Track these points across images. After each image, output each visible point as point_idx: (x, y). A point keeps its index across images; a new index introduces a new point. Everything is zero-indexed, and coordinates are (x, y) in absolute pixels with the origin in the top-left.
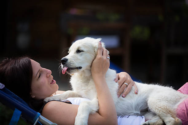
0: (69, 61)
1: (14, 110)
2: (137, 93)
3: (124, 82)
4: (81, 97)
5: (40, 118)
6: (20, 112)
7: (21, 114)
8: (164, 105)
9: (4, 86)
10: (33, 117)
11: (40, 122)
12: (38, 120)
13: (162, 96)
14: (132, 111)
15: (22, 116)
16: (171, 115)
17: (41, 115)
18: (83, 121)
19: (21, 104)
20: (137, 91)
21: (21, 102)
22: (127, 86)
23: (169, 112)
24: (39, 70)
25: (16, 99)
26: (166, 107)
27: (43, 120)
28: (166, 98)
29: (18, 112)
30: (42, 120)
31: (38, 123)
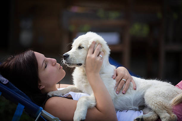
0: (70, 57)
1: (17, 104)
2: (135, 89)
3: (122, 79)
4: (82, 92)
5: (42, 113)
6: (23, 107)
7: (24, 109)
8: (160, 101)
9: (8, 81)
10: (36, 111)
11: (42, 116)
12: (41, 115)
13: (159, 92)
14: (130, 107)
15: (25, 111)
16: (167, 110)
17: (43, 109)
18: (81, 115)
19: (24, 99)
20: (136, 87)
21: (24, 97)
22: (125, 82)
23: (165, 108)
24: (44, 60)
25: (19, 94)
26: (162, 103)
27: (46, 115)
28: (163, 94)
29: (21, 107)
30: (44, 114)
31: (40, 117)
